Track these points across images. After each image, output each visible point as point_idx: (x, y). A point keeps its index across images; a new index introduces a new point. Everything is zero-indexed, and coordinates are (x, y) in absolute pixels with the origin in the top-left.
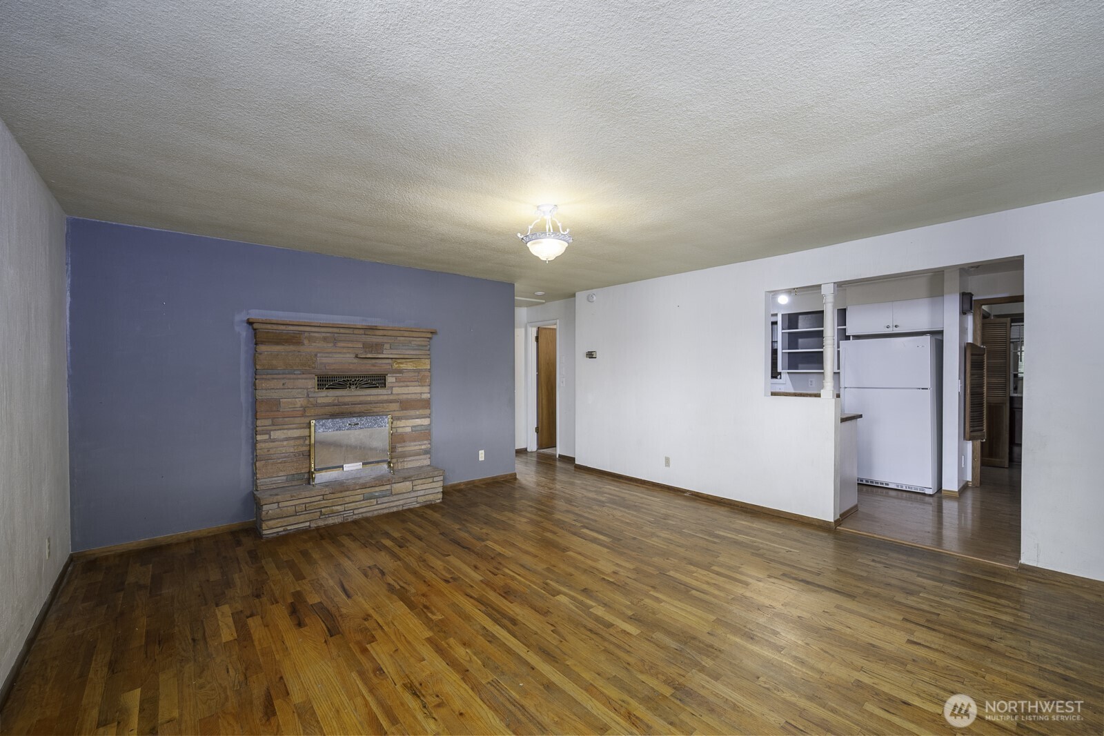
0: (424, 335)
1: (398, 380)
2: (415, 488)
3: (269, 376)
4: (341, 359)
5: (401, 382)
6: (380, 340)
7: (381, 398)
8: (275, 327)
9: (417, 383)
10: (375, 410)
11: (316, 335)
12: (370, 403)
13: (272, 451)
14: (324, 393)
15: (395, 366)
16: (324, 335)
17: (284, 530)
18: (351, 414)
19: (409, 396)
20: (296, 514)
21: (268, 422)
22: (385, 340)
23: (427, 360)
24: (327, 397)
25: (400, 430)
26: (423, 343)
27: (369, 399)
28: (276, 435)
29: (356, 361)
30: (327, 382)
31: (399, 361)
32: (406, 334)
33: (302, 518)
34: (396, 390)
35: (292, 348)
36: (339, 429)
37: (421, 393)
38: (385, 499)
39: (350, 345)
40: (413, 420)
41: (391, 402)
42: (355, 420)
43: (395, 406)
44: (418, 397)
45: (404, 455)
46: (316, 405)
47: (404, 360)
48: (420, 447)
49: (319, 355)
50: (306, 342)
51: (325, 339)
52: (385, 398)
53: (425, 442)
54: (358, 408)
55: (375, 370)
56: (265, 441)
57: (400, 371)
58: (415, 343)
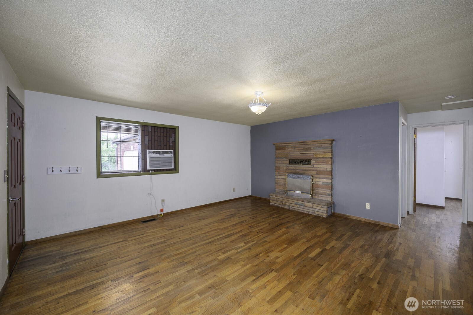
0: (327, 142)
1: (316, 162)
2: (314, 207)
3: (278, 160)
4: (296, 154)
5: (317, 163)
6: (309, 146)
7: (309, 168)
8: (279, 145)
9: (324, 164)
10: (307, 173)
11: (289, 146)
12: (305, 170)
13: (278, 182)
14: (291, 165)
15: (315, 156)
16: (291, 146)
17: (274, 205)
18: (299, 174)
19: (321, 169)
20: (276, 201)
21: (278, 173)
22: (311, 146)
23: (329, 154)
24: (292, 167)
25: (317, 183)
26: (327, 146)
27: (305, 168)
28: (280, 177)
29: (301, 154)
30: (293, 162)
31: (317, 154)
32: (320, 143)
33: (278, 203)
34: (315, 166)
35: (283, 151)
36: (294, 178)
37: (326, 168)
38: (302, 207)
39: (299, 149)
40: (323, 179)
41: (313, 170)
42: (299, 176)
43: (314, 172)
44: (325, 169)
45: (318, 193)
46: (289, 169)
47: (318, 154)
48: (326, 192)
49: (290, 153)
50: (287, 149)
51: (292, 147)
52: (311, 169)
53: (328, 190)
54: (301, 172)
55: (308, 158)
56: (277, 178)
57: (317, 158)
58: (324, 146)
